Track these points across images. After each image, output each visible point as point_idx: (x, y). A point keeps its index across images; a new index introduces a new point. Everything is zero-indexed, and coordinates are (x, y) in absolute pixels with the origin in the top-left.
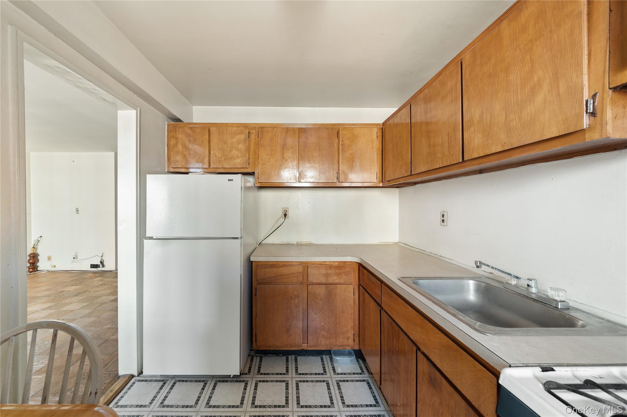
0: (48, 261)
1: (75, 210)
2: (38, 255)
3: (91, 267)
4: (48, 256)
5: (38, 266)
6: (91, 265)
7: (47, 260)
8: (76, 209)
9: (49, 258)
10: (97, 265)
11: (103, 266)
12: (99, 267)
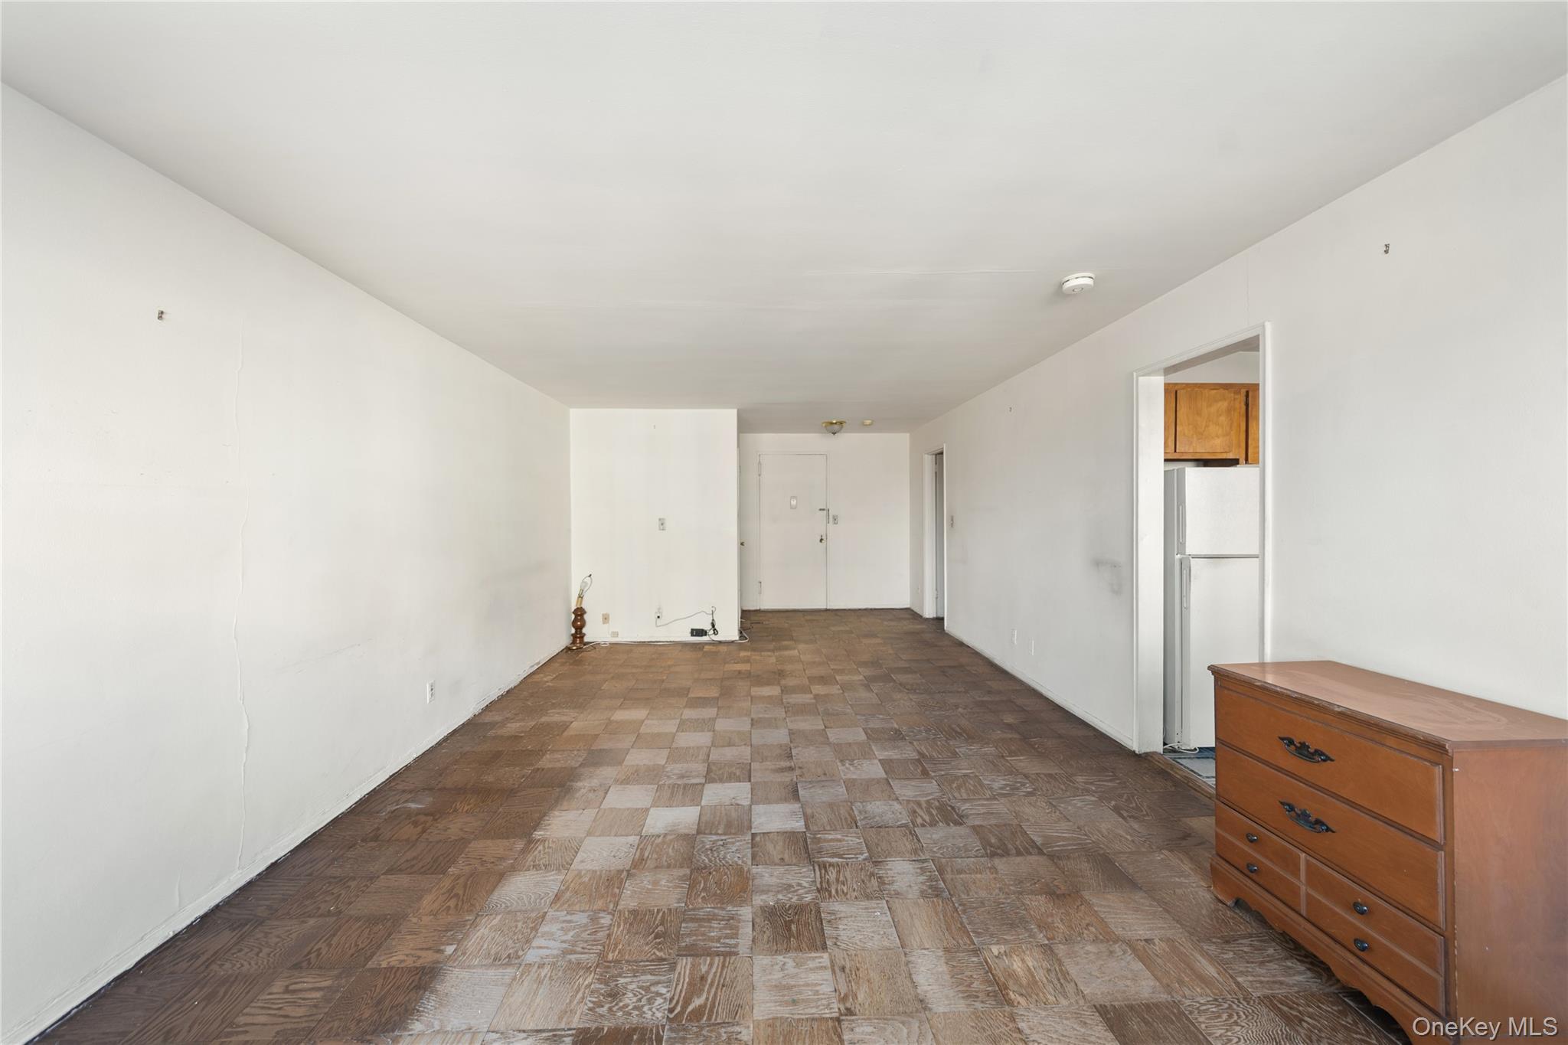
0: (604, 623)
1: (657, 523)
2: (585, 613)
3: (692, 635)
4: (603, 615)
5: (585, 635)
6: (692, 630)
7: (601, 623)
8: (660, 520)
9: (606, 618)
10: (703, 630)
11: (716, 632)
12: (706, 635)
